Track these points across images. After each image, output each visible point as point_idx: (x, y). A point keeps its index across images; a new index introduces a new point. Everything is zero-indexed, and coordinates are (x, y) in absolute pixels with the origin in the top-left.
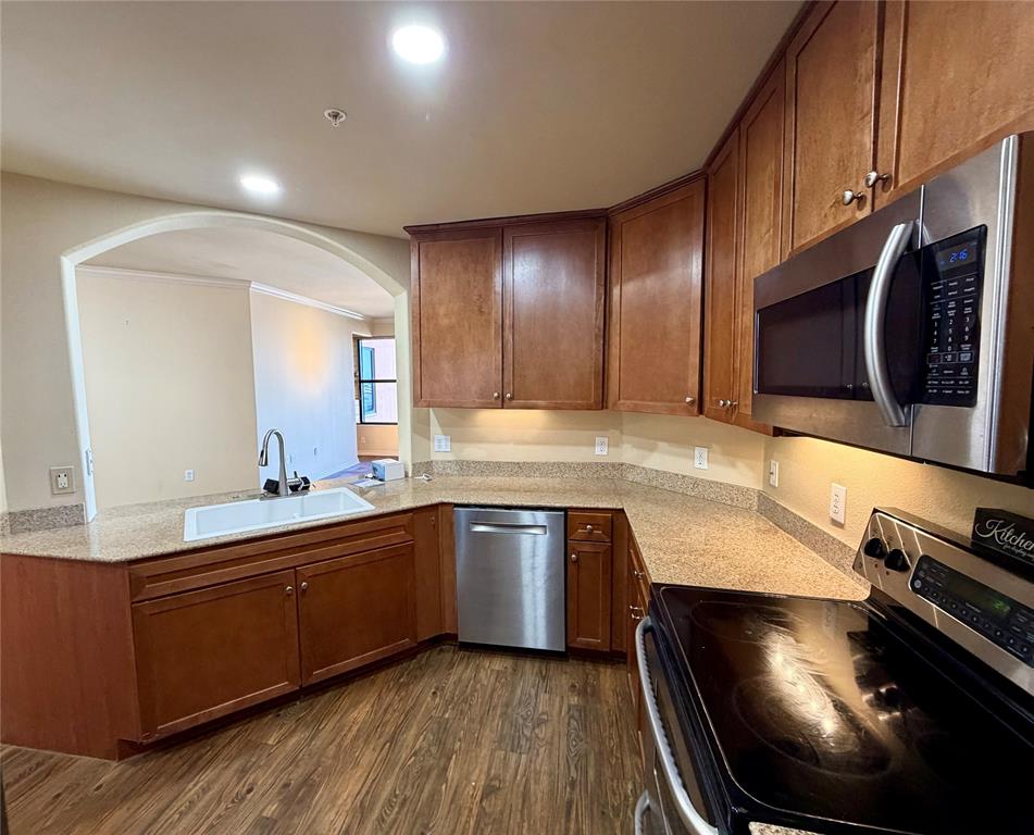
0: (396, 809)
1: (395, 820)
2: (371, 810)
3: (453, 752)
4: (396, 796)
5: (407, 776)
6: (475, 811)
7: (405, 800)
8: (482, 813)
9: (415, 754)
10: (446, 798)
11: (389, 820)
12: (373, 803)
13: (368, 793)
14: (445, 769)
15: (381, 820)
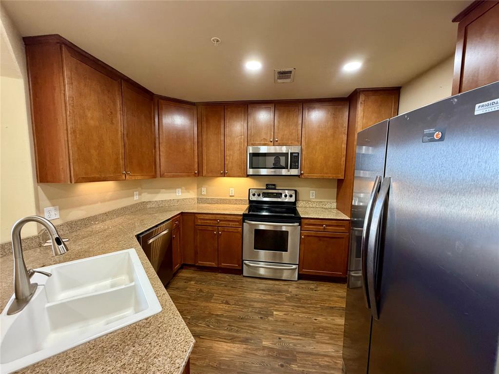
0: (233, 327)
1: (237, 327)
2: (233, 336)
3: (210, 313)
4: (227, 328)
5: (219, 327)
6: (234, 306)
7: (229, 325)
8: (235, 304)
9: (208, 326)
10: (229, 314)
11: (236, 329)
12: (229, 336)
13: (225, 339)
14: (217, 315)
15: (237, 331)
